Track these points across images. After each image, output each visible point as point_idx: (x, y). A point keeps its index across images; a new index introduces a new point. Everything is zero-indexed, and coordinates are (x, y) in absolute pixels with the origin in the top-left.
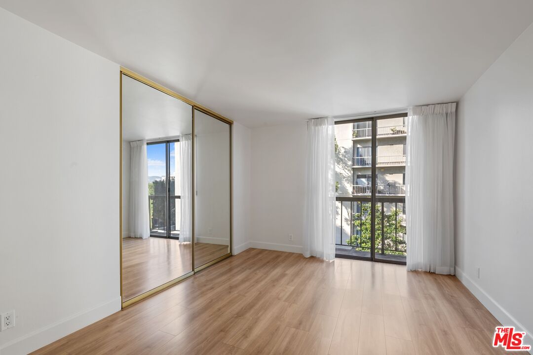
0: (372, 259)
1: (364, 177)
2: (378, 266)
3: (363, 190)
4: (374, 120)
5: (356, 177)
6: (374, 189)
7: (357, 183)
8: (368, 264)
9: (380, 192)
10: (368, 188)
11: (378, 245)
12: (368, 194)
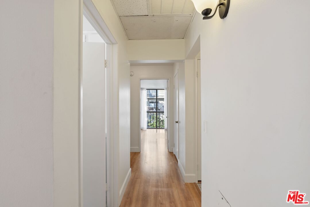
0: (157, 128)
1: (152, 102)
2: (158, 130)
3: (152, 109)
4: (157, 90)
5: (149, 103)
6: (157, 108)
7: (150, 106)
8: (155, 130)
9: (159, 110)
10: (155, 108)
11: (158, 125)
12: (155, 110)
